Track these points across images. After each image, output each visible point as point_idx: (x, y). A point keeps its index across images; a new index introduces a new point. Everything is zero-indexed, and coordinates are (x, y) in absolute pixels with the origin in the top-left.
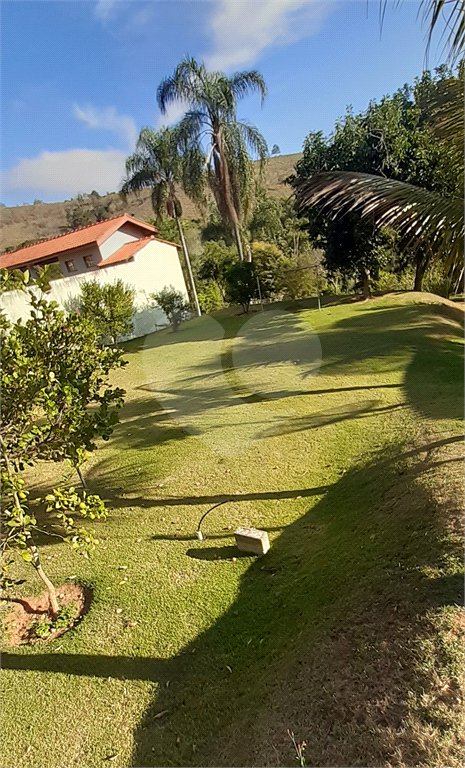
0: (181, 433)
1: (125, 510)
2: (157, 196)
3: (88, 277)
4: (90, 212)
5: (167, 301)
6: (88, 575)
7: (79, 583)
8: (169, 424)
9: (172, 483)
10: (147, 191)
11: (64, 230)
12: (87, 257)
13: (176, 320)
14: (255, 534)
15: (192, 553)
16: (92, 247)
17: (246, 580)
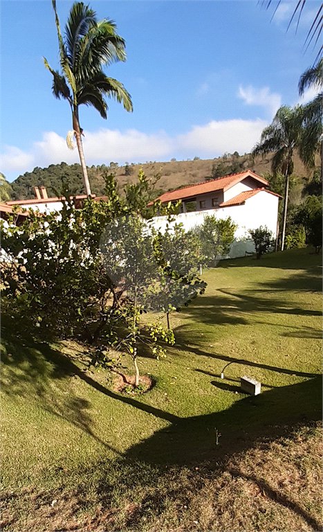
0: (235, 321)
1: (186, 353)
2: (277, 159)
3: (210, 213)
4: (228, 167)
5: (259, 236)
6: (156, 375)
7: (151, 377)
8: (229, 314)
9: (218, 346)
10: (271, 154)
11: (208, 179)
12: (214, 199)
13: (261, 250)
14: (253, 381)
15: (213, 383)
16: (220, 193)
17: (237, 404)
